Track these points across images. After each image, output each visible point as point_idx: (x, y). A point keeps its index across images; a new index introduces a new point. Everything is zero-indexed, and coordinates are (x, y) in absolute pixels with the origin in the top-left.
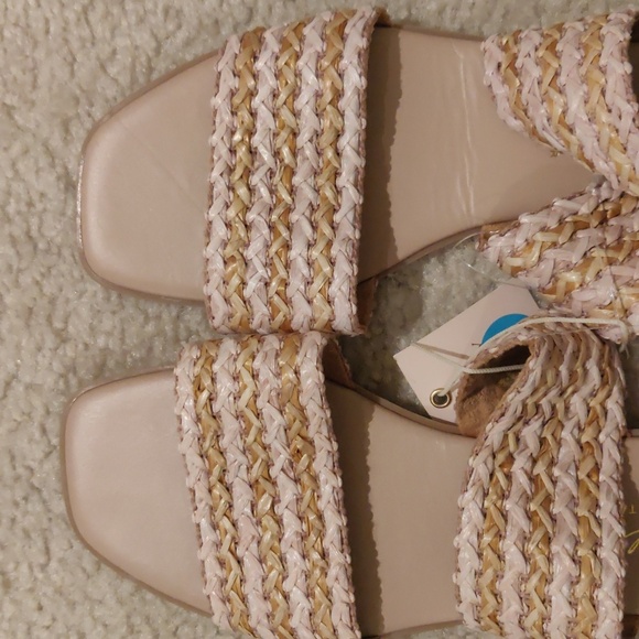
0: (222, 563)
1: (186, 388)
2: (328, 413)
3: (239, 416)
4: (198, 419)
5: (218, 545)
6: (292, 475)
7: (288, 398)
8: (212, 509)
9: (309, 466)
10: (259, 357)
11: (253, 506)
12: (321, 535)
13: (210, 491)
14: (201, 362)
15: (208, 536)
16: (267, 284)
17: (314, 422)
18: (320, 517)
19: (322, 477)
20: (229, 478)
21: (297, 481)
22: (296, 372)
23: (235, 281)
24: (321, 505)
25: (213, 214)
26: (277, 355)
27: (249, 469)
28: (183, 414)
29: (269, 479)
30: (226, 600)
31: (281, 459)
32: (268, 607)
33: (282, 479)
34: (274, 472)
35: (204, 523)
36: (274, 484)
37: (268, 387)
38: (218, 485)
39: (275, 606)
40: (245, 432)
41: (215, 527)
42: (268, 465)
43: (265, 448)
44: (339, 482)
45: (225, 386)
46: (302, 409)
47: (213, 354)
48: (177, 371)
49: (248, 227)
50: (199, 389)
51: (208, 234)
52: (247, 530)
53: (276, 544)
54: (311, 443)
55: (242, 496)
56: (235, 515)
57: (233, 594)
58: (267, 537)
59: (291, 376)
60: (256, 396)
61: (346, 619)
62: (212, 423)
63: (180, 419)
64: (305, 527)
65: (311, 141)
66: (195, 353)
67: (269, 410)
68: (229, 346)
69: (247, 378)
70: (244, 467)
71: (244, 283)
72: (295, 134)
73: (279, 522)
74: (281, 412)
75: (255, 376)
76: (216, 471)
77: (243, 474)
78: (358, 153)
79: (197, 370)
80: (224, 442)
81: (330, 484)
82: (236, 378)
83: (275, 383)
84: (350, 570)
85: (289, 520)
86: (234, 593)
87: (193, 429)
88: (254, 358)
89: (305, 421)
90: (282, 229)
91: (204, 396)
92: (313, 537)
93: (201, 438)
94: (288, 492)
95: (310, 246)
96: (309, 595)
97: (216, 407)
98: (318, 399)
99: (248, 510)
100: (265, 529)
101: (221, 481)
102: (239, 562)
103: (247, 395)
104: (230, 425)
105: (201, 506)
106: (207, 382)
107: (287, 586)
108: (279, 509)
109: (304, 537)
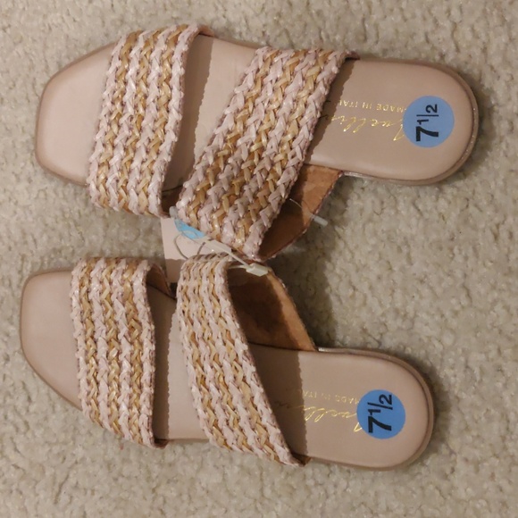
0: (89, 383)
1: (76, 283)
2: (149, 309)
3: (102, 303)
4: (81, 302)
5: (88, 372)
6: (129, 339)
7: (127, 298)
8: (87, 352)
9: (139, 336)
10: (114, 272)
11: (108, 354)
12: (140, 375)
13: (86, 342)
14: (85, 270)
15: (83, 367)
16: (117, 181)
17: (141, 313)
18: (141, 365)
19: (145, 344)
20: (95, 336)
21: (132, 343)
22: (132, 285)
23: (102, 177)
24: (143, 358)
25: (98, 137)
26: (123, 273)
27: (107, 333)
28: (73, 298)
29: (117, 339)
30: (89, 403)
31: (124, 330)
32: (109, 411)
33: (124, 341)
34: (120, 336)
35: (82, 359)
36: (120, 343)
37: (117, 290)
38: (90, 339)
39: (112, 411)
40: (105, 312)
41: (87, 362)
42: (117, 332)
43: (116, 323)
44: (153, 348)
45: (95, 286)
46: (134, 305)
47: (92, 265)
48: (73, 273)
49: (114, 147)
50: (82, 285)
51: (94, 149)
52: (103, 366)
53: (117, 377)
54: (140, 324)
55: (102, 347)
56: (98, 357)
57: (92, 401)
58: (113, 372)
59: (129, 286)
60: (111, 294)
61: (146, 424)
62: (88, 304)
63: (71, 299)
64: (133, 369)
65: (154, 101)
66: (84, 264)
67: (117, 303)
68: (101, 264)
69: (106, 283)
70: (104, 332)
71: (106, 179)
72: (146, 97)
73: (120, 365)
74: (124, 305)
75: (111, 283)
76: (89, 332)
77: (104, 336)
78: (178, 112)
79: (83, 274)
80: (94, 316)
81: (149, 348)
82: (101, 282)
83: (121, 289)
84: (152, 397)
85: (126, 364)
86: (94, 400)
87: (78, 307)
88: (111, 272)
89: (136, 311)
90: (130, 150)
91: (84, 289)
92: (136, 376)
93: (82, 312)
94: (127, 349)
95: (143, 162)
96: (130, 408)
97: (91, 296)
98: (143, 301)
99: (105, 356)
100: (113, 368)
101: (92, 337)
102: (98, 383)
103: (106, 293)
104: (97, 308)
105: (80, 349)
106: (86, 282)
107: (119, 401)
108: (121, 357)
109: (132, 375)
